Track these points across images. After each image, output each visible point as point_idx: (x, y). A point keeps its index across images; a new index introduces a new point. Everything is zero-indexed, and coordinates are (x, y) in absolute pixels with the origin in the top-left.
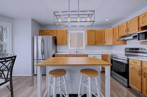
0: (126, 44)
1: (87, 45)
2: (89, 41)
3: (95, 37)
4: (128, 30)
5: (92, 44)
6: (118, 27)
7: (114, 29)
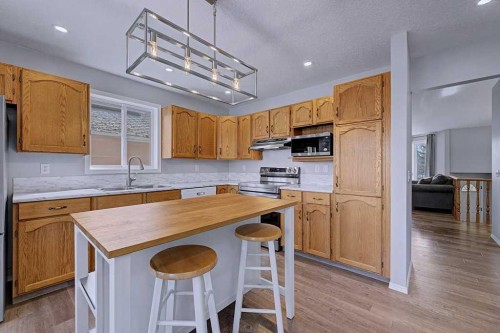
0: (261, 158)
1: (172, 157)
2: (179, 146)
3: (196, 135)
4: (270, 129)
5: (188, 154)
6: (248, 118)
7: (241, 120)
